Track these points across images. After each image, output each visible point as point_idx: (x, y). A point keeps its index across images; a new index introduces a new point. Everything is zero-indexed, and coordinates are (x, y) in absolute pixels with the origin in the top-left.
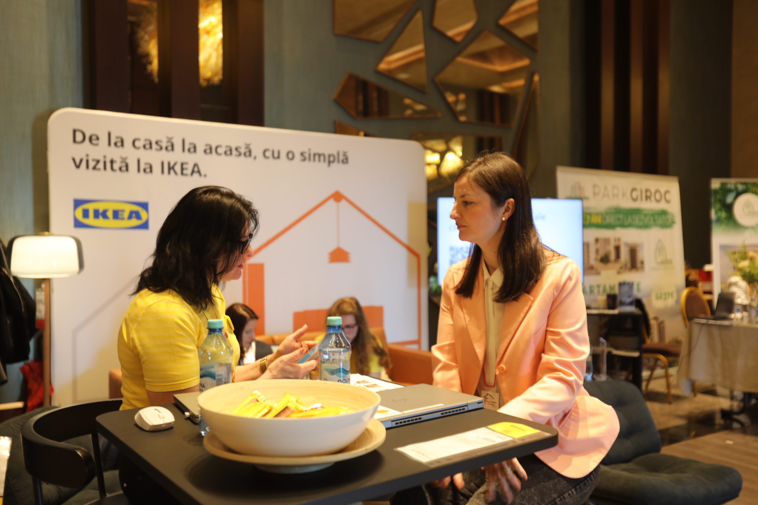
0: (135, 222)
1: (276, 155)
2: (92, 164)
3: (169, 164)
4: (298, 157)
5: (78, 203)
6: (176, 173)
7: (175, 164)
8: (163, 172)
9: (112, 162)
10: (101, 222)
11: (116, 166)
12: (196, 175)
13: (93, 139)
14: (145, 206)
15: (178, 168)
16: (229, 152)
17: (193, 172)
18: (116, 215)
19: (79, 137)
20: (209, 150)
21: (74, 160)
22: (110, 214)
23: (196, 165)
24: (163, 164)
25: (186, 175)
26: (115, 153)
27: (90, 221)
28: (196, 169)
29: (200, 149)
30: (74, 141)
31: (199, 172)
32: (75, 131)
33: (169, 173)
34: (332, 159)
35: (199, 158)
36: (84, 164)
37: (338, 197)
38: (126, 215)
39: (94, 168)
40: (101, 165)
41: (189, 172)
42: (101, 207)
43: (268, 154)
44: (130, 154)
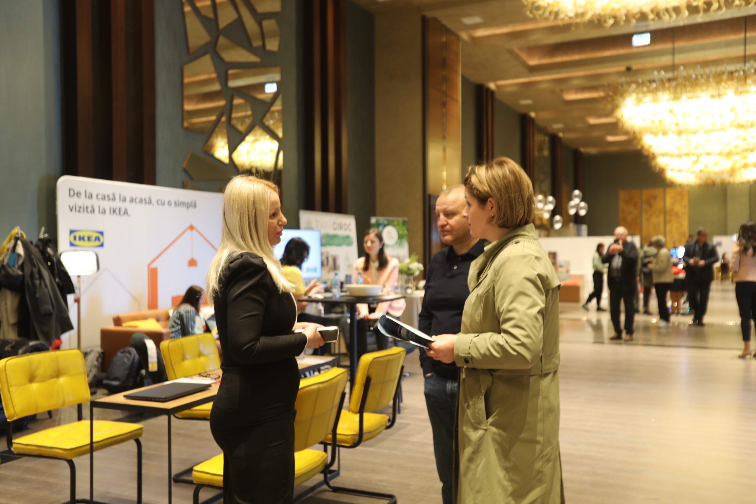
0: (98, 243)
1: (163, 203)
2: (78, 209)
3: (113, 208)
4: (173, 204)
5: (72, 232)
6: (116, 214)
7: (116, 208)
8: (110, 214)
9: (87, 208)
10: (81, 243)
11: (89, 210)
12: (126, 215)
13: (78, 194)
14: (102, 233)
15: (117, 211)
16: (141, 201)
17: (124, 213)
18: (89, 239)
19: (72, 193)
20: (132, 200)
21: (69, 207)
22: (86, 238)
23: (126, 210)
24: (110, 209)
25: (122, 215)
26: (88, 203)
27: (77, 242)
29: (128, 199)
30: (70, 195)
31: (127, 213)
32: (70, 190)
33: (113, 214)
34: (189, 205)
35: (127, 205)
36: (74, 209)
37: (192, 228)
38: (93, 239)
39: (79, 211)
40: (82, 210)
41: (122, 212)
42: (82, 234)
43: (159, 202)
44: (95, 202)
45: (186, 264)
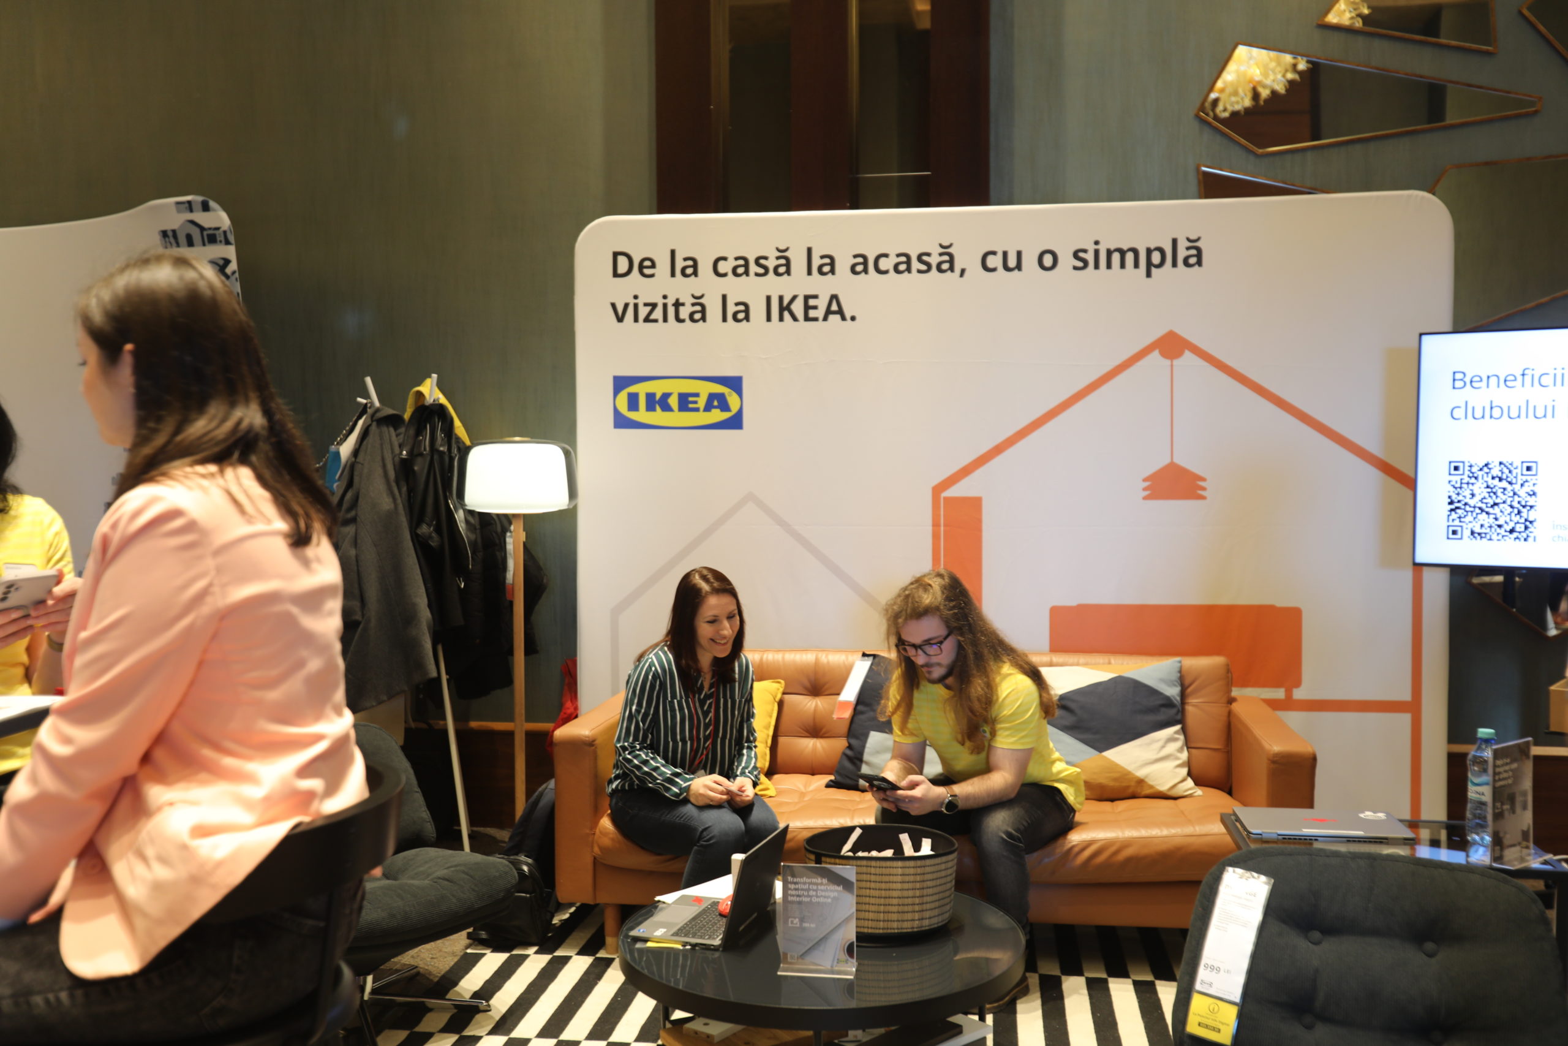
0: (717, 415)
1: (1012, 263)
2: (643, 312)
3: (781, 298)
4: (1067, 261)
5: (620, 383)
6: (795, 319)
7: (794, 298)
8: (769, 319)
9: (678, 304)
10: (658, 417)
11: (684, 313)
12: (834, 319)
13: (646, 266)
14: (735, 384)
15: (798, 308)
16: (904, 264)
17: (828, 312)
18: (685, 402)
19: (623, 265)
20: (861, 265)
21: (613, 305)
22: (673, 401)
23: (834, 297)
24: (769, 298)
25: (816, 319)
26: (683, 289)
27: (642, 415)
28: (834, 307)
29: (843, 264)
30: (616, 274)
31: (840, 312)
32: (616, 255)
33: (781, 319)
34: (1156, 258)
35: (842, 283)
36: (630, 311)
37: (1171, 345)
38: (702, 402)
39: (647, 320)
40: (658, 314)
41: (819, 313)
42: (658, 388)
43: (994, 261)
44: (710, 287)
45: (1137, 488)
